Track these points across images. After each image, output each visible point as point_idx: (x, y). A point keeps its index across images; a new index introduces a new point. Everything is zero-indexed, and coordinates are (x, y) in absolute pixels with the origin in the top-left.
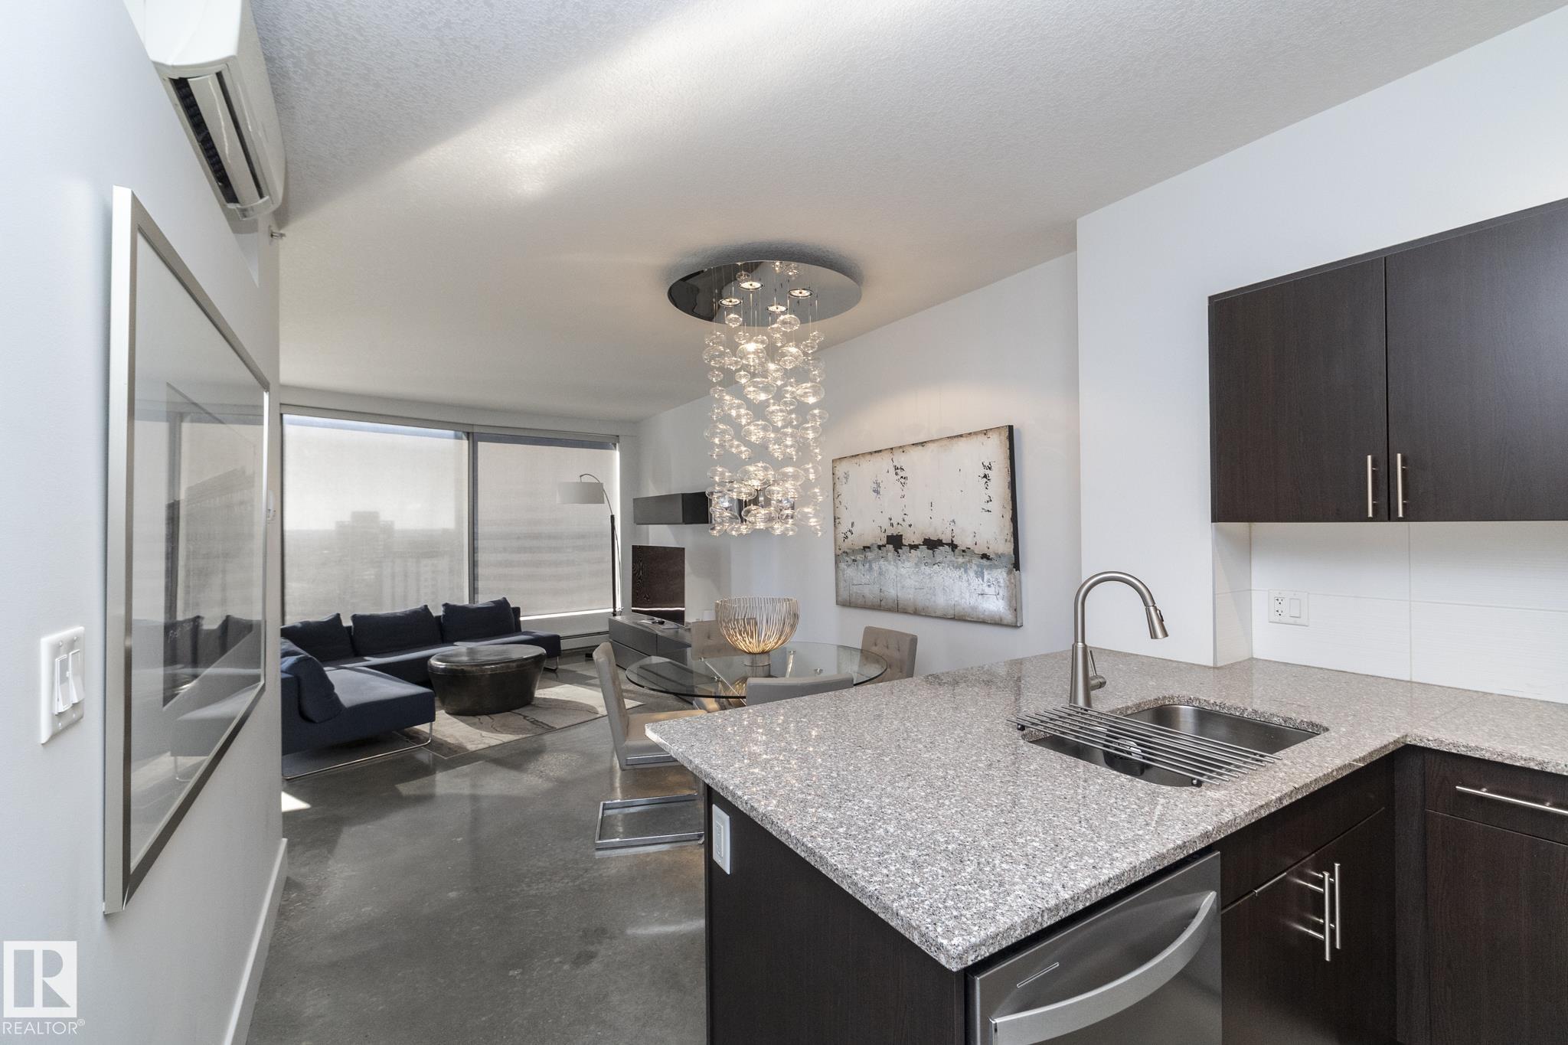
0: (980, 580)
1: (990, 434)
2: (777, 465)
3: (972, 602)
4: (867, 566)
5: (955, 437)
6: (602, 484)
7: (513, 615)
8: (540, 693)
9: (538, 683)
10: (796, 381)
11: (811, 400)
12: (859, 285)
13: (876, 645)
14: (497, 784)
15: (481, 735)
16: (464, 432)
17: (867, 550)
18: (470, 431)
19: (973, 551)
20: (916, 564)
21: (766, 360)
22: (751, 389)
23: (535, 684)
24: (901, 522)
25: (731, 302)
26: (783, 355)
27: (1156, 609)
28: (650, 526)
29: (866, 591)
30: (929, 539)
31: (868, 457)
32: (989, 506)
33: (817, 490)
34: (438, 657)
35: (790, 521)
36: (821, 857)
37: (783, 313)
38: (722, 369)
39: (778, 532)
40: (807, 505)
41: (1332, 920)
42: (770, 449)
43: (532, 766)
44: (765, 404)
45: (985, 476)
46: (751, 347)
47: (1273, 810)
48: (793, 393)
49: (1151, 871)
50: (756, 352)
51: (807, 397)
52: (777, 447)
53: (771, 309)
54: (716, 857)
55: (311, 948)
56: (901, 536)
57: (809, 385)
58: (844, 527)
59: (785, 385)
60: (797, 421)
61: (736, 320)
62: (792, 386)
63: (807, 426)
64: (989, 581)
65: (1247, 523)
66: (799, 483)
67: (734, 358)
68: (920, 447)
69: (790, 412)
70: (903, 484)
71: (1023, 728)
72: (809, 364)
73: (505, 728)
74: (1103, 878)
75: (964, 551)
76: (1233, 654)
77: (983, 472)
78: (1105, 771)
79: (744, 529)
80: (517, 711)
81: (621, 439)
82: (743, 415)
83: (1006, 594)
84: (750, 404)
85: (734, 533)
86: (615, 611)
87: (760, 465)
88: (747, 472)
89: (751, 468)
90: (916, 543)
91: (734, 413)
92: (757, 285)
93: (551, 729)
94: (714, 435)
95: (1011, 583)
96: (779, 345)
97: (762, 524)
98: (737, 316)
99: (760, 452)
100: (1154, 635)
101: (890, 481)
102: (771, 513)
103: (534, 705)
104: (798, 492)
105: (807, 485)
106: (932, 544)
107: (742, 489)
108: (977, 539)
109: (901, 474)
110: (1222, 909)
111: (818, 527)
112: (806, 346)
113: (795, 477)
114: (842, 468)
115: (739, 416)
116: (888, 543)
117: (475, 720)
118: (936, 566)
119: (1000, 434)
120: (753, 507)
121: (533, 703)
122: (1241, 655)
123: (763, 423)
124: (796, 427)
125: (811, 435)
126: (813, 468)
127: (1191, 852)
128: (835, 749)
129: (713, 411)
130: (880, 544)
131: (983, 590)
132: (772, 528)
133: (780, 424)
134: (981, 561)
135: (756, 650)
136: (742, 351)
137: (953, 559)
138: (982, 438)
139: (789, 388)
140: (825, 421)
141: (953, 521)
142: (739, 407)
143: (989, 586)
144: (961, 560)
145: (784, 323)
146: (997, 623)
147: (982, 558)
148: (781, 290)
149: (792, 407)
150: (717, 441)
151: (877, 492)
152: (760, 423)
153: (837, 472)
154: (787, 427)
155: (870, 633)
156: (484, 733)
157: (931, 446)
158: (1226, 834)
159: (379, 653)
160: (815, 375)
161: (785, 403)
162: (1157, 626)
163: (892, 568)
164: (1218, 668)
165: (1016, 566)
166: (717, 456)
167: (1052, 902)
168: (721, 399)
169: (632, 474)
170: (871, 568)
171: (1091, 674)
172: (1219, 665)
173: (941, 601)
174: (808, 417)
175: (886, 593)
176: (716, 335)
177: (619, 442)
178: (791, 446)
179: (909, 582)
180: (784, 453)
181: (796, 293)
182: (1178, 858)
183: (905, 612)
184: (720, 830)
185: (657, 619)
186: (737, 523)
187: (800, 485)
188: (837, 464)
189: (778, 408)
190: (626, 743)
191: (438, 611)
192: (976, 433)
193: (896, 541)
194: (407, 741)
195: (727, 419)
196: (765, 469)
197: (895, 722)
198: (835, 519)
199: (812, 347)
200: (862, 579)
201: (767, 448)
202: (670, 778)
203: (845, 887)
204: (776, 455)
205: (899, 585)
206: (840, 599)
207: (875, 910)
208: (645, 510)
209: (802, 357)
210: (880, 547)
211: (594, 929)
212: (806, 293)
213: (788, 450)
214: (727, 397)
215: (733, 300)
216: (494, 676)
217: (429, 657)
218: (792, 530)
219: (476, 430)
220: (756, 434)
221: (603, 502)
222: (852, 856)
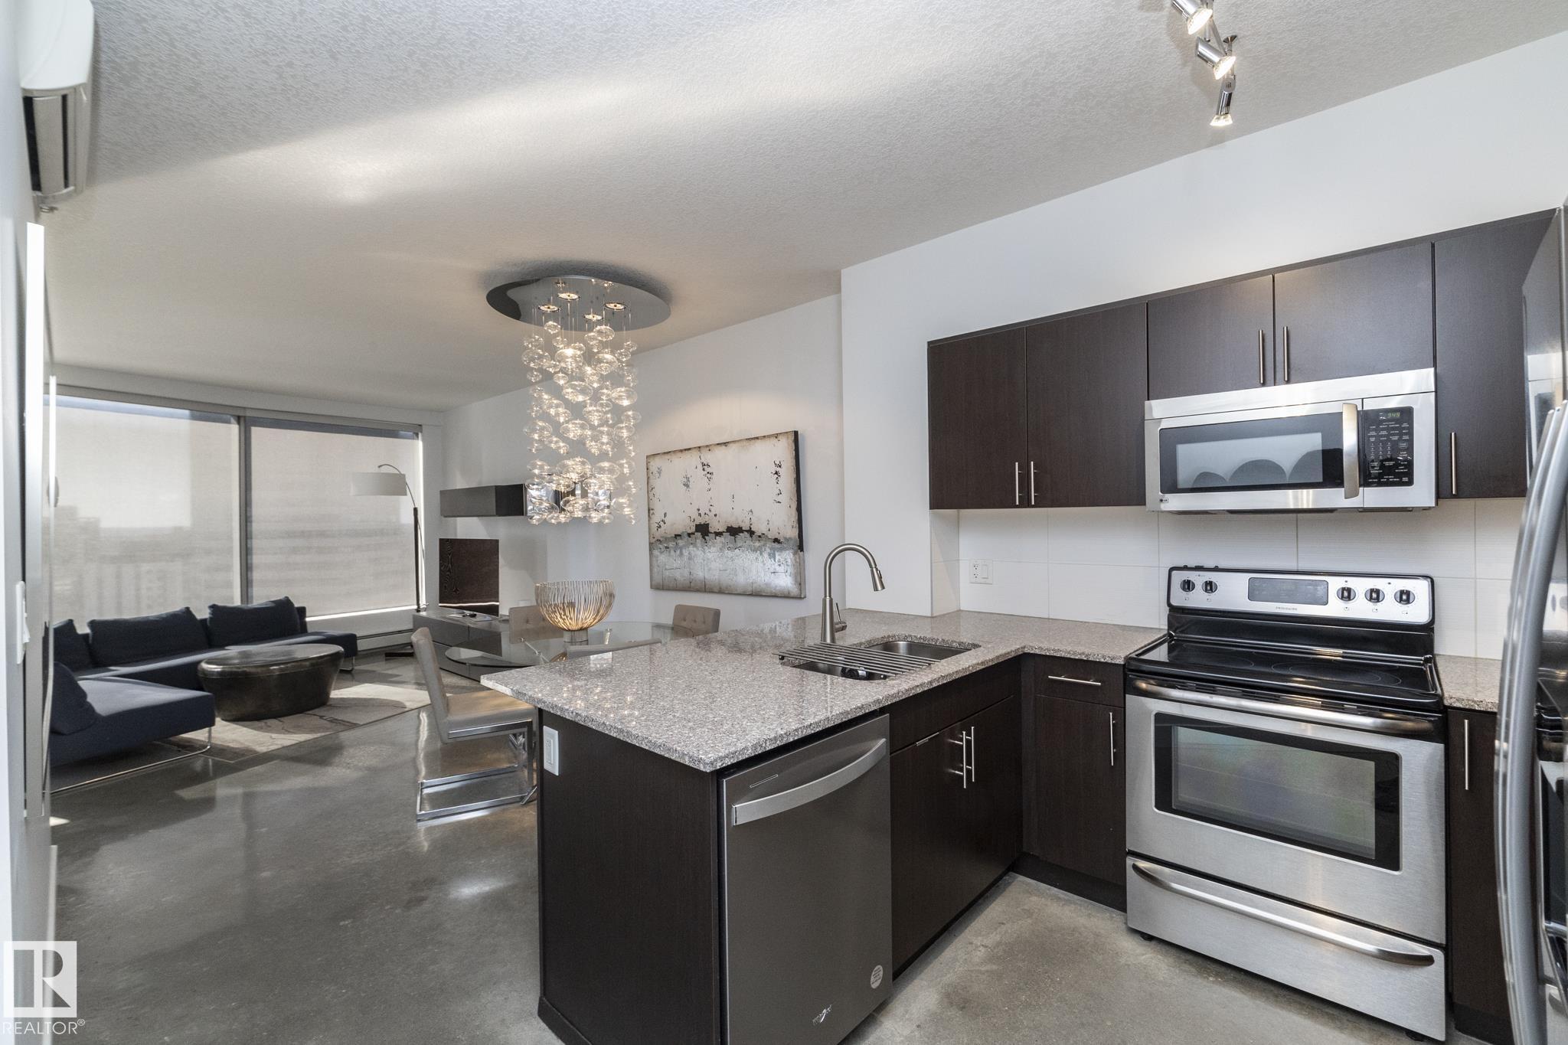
0: (772, 560)
1: (780, 437)
2: (594, 460)
3: (767, 579)
4: (678, 552)
5: (752, 439)
6: (404, 475)
7: (298, 616)
8: (335, 694)
9: (334, 683)
10: (612, 384)
11: (626, 403)
12: (668, 304)
13: (685, 620)
14: (300, 780)
15: (271, 737)
16: (233, 416)
17: (678, 537)
18: (241, 415)
19: (767, 536)
20: (720, 549)
21: (583, 364)
22: (570, 390)
23: (332, 684)
24: (708, 512)
25: (549, 308)
26: (600, 361)
27: (877, 570)
28: (458, 519)
29: (678, 575)
30: (731, 527)
31: (679, 454)
32: (780, 498)
33: (631, 483)
34: (210, 662)
35: (606, 510)
36: (627, 732)
37: (599, 323)
38: (541, 370)
39: (595, 520)
40: (622, 495)
41: (969, 763)
42: (588, 446)
43: (337, 760)
44: (583, 405)
45: (776, 473)
46: (569, 352)
47: (926, 689)
48: (608, 395)
49: (839, 722)
50: (574, 357)
51: (622, 399)
52: (593, 443)
53: (587, 317)
54: (547, 766)
55: (109, 938)
56: (708, 524)
57: (623, 390)
58: (657, 517)
59: (601, 388)
60: (613, 421)
61: (555, 327)
62: (607, 389)
63: (621, 425)
64: (779, 561)
65: (955, 510)
66: (614, 477)
67: (552, 362)
68: (724, 447)
69: (606, 413)
70: (709, 479)
71: (783, 658)
72: (623, 369)
73: (298, 729)
74: (807, 723)
75: (760, 536)
76: (945, 607)
77: (774, 469)
78: (841, 679)
79: (562, 518)
80: (310, 712)
81: (424, 427)
82: (562, 414)
83: (793, 572)
84: (568, 404)
85: (553, 521)
86: (419, 607)
87: (578, 459)
88: (565, 466)
89: (570, 463)
90: (721, 530)
91: (552, 411)
92: (574, 296)
93: (353, 726)
94: (534, 431)
95: (796, 562)
96: (596, 350)
97: (580, 513)
98: (555, 324)
99: (578, 448)
100: (876, 589)
101: (698, 477)
102: (588, 504)
103: (330, 705)
104: (614, 485)
105: (621, 479)
106: (734, 531)
107: (561, 481)
108: (771, 526)
109: (708, 469)
110: (891, 754)
111: (632, 516)
112: (621, 354)
113: (611, 471)
114: (656, 464)
115: (557, 414)
116: (697, 531)
117: (262, 724)
118: (737, 550)
119: (788, 438)
120: (571, 498)
121: (328, 704)
122: (953, 608)
123: (581, 422)
124: (612, 426)
125: (625, 434)
126: (626, 463)
127: (867, 711)
128: (641, 679)
129: (532, 408)
130: (690, 532)
131: (775, 569)
132: (590, 517)
133: (596, 423)
134: (773, 544)
135: (575, 627)
136: (560, 355)
137: (752, 543)
138: (774, 441)
139: (605, 391)
140: (638, 421)
141: (751, 511)
142: (557, 406)
143: (780, 565)
144: (757, 544)
145: (600, 332)
146: (786, 596)
147: (774, 542)
148: (597, 302)
149: (607, 409)
150: (536, 436)
151: (687, 485)
152: (577, 422)
153: (650, 467)
154: (603, 426)
155: (681, 611)
156: (274, 736)
157: (733, 447)
158: (892, 702)
159: (129, 662)
160: (629, 380)
161: (602, 405)
162: (878, 582)
163: (699, 553)
164: (933, 617)
165: (801, 548)
166: (536, 450)
167: (772, 736)
168: (540, 397)
169: (435, 465)
170: (681, 554)
171: (836, 620)
172: (934, 615)
173: (741, 580)
174: (622, 418)
175: (695, 576)
176: (535, 338)
177: (421, 432)
178: (607, 444)
179: (714, 565)
180: (600, 450)
181: (612, 306)
182: (858, 715)
183: (711, 591)
184: (550, 743)
185: (468, 613)
186: (556, 512)
187: (615, 478)
188: (651, 459)
189: (595, 409)
190: (448, 718)
191: (202, 613)
192: (769, 436)
193: (703, 530)
194: (179, 751)
195: (546, 417)
196: (583, 463)
197: (690, 662)
198: (649, 510)
199: (626, 356)
200: (673, 564)
201: (584, 444)
202: (489, 756)
203: (644, 746)
204: (593, 451)
205: (706, 568)
206: (653, 583)
207: (663, 753)
208: (452, 503)
209: (617, 363)
210: (689, 535)
211: (423, 880)
212: (620, 307)
213: (604, 447)
214: (546, 396)
215: (551, 307)
216: (283, 676)
217: (199, 662)
218: (608, 518)
219: (249, 414)
220: (574, 431)
221: (406, 495)
222: (649, 729)
